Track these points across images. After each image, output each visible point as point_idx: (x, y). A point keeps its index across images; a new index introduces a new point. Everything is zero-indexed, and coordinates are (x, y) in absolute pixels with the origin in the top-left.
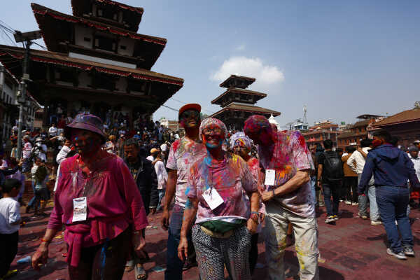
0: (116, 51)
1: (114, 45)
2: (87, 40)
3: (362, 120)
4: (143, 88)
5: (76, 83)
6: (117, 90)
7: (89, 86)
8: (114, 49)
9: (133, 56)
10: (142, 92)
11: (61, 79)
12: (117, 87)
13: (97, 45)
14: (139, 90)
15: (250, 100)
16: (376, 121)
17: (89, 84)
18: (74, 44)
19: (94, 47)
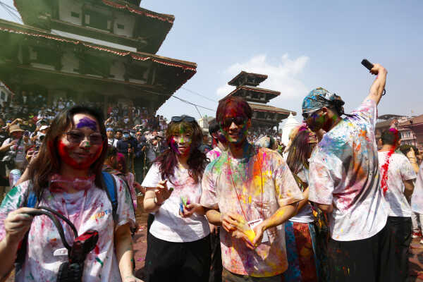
0: (112, 31)
1: (109, 23)
2: (74, 15)
3: (383, 120)
4: (145, 76)
5: (59, 67)
6: (113, 76)
7: (75, 70)
8: (109, 28)
9: (133, 38)
10: (144, 80)
11: (39, 61)
12: (111, 74)
13: (87, 21)
14: (140, 78)
15: (262, 99)
16: (399, 121)
17: (77, 69)
18: (58, 19)
19: (84, 23)
